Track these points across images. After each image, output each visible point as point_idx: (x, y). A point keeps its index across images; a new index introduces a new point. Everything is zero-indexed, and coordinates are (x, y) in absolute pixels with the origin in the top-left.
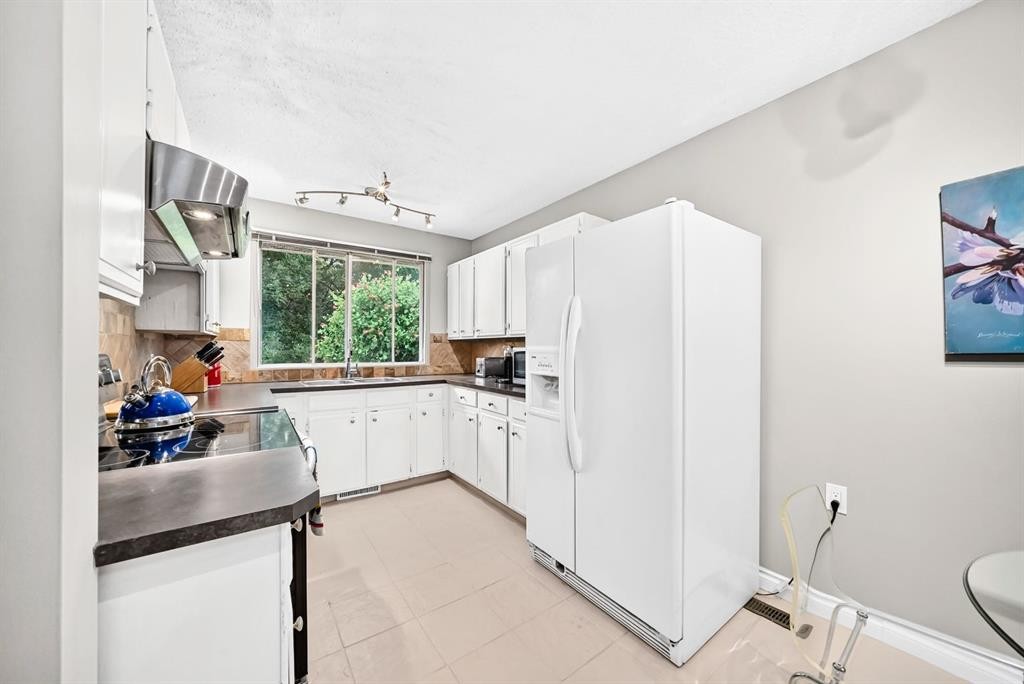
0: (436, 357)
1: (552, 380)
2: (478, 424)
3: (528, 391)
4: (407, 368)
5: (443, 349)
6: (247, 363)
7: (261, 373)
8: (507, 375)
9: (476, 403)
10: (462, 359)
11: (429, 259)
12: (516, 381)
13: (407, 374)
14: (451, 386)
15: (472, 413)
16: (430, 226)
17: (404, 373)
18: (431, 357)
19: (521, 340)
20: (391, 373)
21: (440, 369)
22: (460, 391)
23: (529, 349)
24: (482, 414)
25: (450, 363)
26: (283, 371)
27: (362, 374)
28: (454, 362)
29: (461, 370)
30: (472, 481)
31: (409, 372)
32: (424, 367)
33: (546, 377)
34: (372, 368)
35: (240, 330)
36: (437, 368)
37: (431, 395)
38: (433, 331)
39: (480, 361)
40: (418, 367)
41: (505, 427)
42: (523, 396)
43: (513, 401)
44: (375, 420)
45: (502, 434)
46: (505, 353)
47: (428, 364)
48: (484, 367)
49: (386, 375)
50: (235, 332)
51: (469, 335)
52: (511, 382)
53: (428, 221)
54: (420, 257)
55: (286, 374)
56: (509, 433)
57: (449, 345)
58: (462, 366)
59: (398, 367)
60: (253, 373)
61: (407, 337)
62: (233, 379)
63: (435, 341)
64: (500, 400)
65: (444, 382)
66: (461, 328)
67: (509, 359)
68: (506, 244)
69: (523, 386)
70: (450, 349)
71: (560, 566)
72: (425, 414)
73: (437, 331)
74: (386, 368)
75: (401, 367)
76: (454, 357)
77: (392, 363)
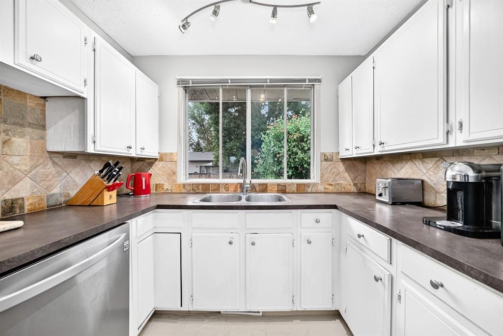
0: (327, 175)
4: (299, 184)
5: (335, 167)
6: (175, 178)
7: (184, 185)
10: (355, 178)
11: (319, 81)
13: (298, 192)
14: (344, 216)
17: (294, 190)
18: (323, 175)
20: (283, 189)
21: (331, 187)
25: (342, 182)
26: (198, 185)
27: (258, 189)
28: (346, 180)
29: (353, 189)
31: (300, 188)
32: (315, 184)
34: (267, 184)
35: (171, 153)
36: (328, 187)
40: (308, 185)
44: (253, 244)
47: (319, 182)
49: (278, 191)
50: (168, 155)
51: (367, 150)
54: (310, 80)
55: (201, 187)
57: (341, 163)
58: (355, 184)
59: (290, 185)
60: (179, 185)
61: (306, 159)
62: (167, 189)
63: (325, 160)
65: (334, 207)
66: (354, 144)
70: (341, 167)
72: (309, 242)
73: (328, 149)
74: (278, 185)
75: (293, 184)
76: (347, 175)
77: (284, 180)
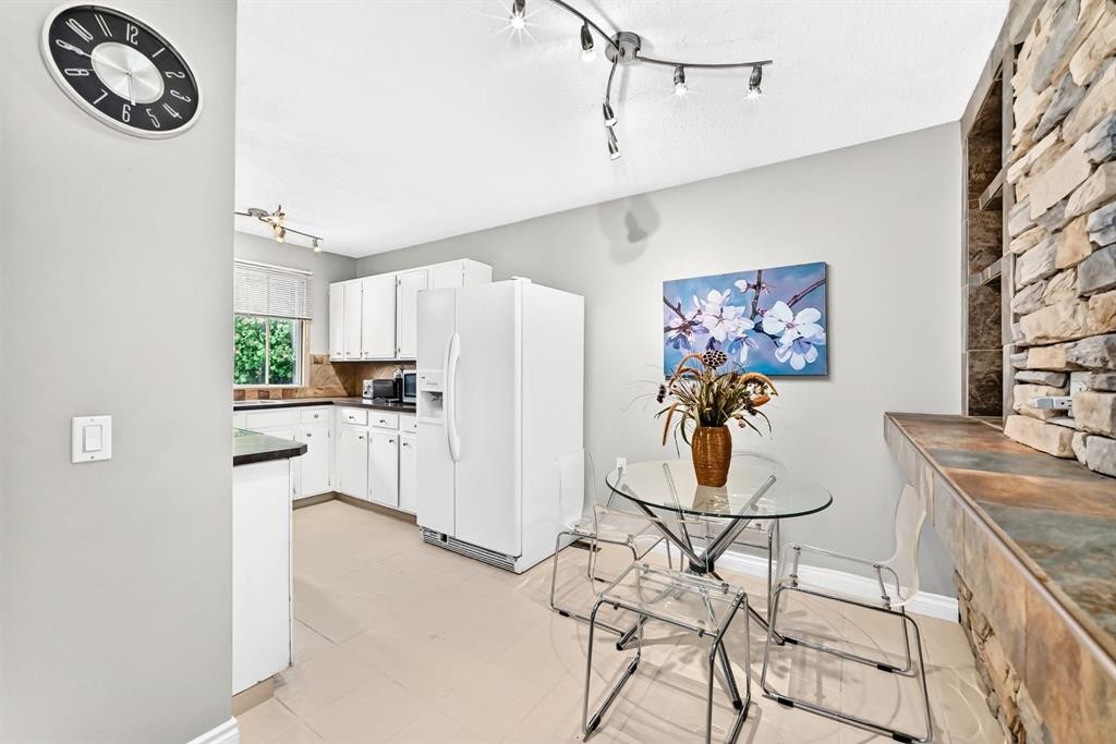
0: (316, 379)
1: (438, 395)
2: (369, 440)
3: (418, 407)
4: (284, 390)
5: (325, 371)
8: (397, 395)
9: (366, 422)
12: (406, 400)
13: (284, 397)
14: (338, 408)
15: (362, 431)
16: (317, 250)
17: (281, 395)
18: (311, 380)
19: (412, 363)
20: (265, 395)
21: (320, 392)
22: (348, 411)
23: (419, 371)
24: (373, 431)
25: (331, 386)
28: (337, 385)
29: (344, 393)
30: (362, 496)
31: (286, 394)
32: (301, 389)
33: (433, 393)
34: (244, 391)
36: (318, 391)
37: (316, 416)
38: (312, 353)
39: (367, 383)
40: (293, 390)
41: (396, 441)
42: (414, 411)
43: (404, 417)
45: (394, 447)
46: (394, 376)
47: (308, 386)
48: (371, 390)
49: (260, 398)
51: (355, 356)
52: (401, 401)
53: (316, 245)
56: (399, 444)
57: (332, 367)
58: (345, 389)
59: (273, 390)
63: (315, 363)
64: (391, 417)
65: (331, 403)
66: (346, 349)
67: (399, 380)
68: (397, 273)
69: (415, 404)
70: (332, 371)
71: (444, 538)
72: (310, 435)
73: (317, 351)
74: (260, 390)
75: (277, 389)
76: (337, 379)
77: (267, 385)
